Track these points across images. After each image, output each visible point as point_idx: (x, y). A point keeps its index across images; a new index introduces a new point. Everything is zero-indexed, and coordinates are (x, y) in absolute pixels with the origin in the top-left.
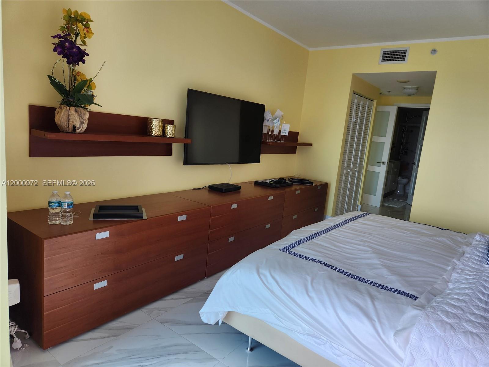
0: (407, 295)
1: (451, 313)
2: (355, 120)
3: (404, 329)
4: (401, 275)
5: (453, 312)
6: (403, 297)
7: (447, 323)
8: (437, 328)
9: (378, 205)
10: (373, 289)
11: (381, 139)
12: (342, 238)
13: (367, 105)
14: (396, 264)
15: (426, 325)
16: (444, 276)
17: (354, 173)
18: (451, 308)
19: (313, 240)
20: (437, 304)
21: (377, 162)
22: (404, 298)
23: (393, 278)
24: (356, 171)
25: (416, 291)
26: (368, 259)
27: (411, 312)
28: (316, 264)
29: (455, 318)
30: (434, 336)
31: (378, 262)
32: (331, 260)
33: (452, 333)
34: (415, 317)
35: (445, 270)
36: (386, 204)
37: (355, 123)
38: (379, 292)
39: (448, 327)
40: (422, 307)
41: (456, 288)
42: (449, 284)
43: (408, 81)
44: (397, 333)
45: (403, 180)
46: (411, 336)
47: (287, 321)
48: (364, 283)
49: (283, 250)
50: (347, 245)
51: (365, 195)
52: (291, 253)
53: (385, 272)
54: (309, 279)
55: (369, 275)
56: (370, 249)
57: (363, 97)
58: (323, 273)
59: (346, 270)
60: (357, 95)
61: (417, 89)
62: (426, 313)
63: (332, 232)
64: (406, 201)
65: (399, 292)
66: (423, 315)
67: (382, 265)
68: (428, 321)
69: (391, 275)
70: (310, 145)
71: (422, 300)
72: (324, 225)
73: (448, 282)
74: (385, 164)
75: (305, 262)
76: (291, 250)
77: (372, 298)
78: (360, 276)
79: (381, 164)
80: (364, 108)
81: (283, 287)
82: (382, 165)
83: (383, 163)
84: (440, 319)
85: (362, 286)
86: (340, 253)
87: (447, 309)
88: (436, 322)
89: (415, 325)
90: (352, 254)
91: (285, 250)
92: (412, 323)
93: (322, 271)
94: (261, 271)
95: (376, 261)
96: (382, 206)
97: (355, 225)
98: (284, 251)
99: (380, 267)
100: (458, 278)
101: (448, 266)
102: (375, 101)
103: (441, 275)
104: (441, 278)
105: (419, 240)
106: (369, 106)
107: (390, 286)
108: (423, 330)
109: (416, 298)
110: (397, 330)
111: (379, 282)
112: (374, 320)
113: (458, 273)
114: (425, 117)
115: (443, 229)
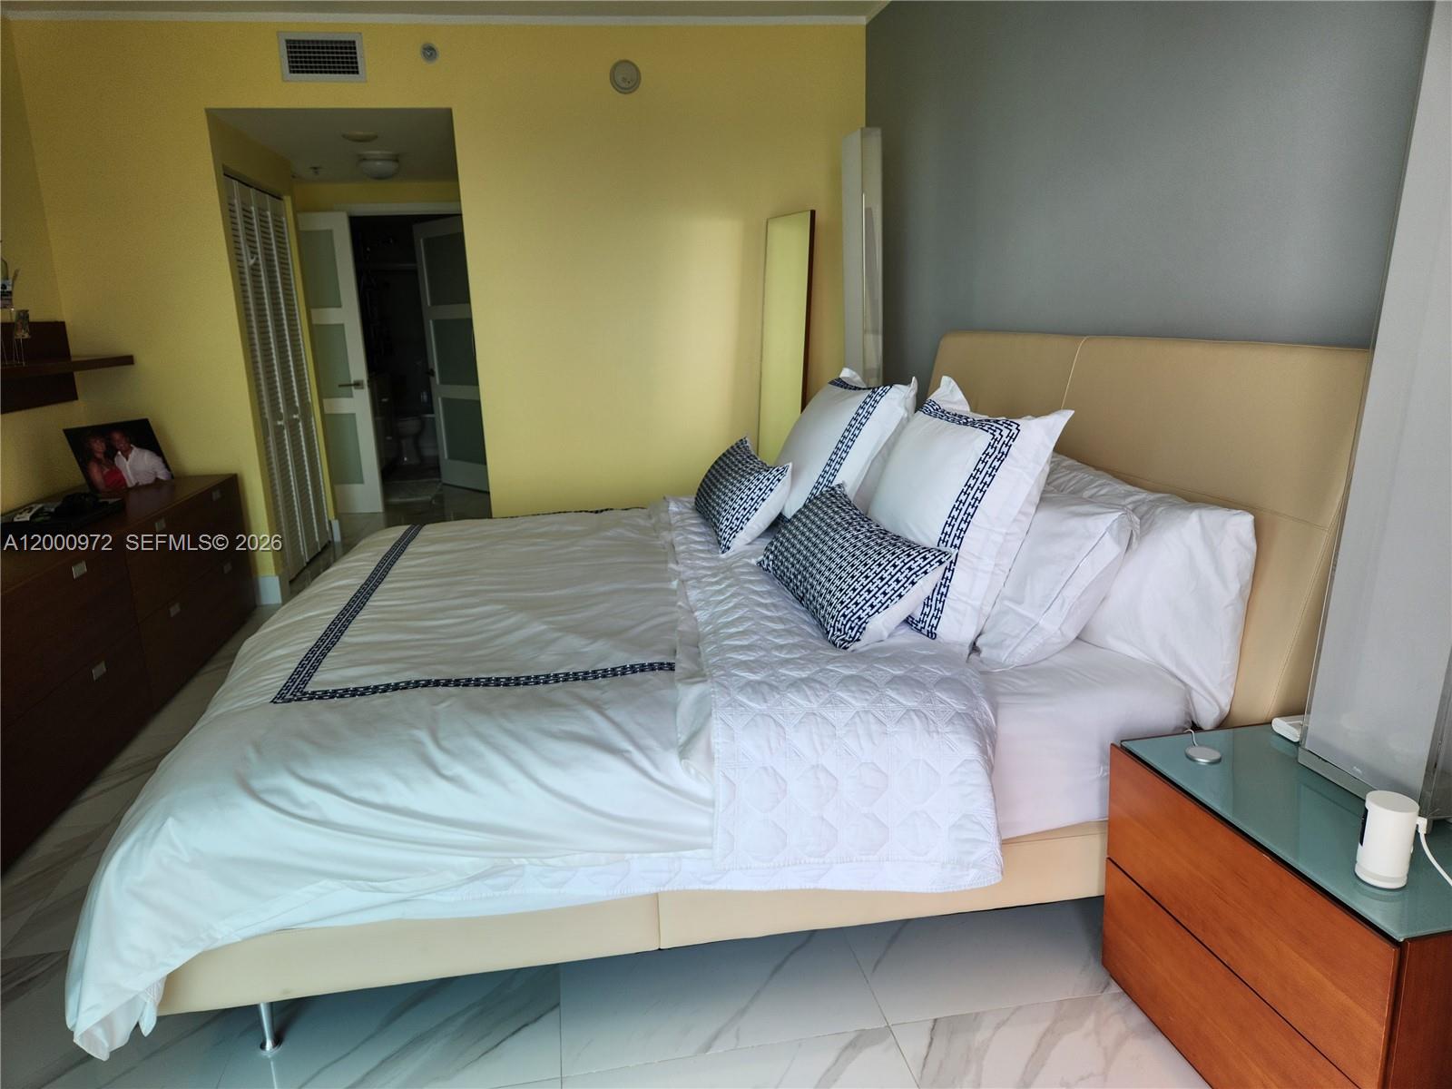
0: (652, 667)
1: (750, 661)
2: (252, 262)
3: (693, 736)
4: (611, 634)
5: (752, 658)
6: (649, 675)
7: (759, 683)
8: (751, 701)
9: (377, 506)
10: (580, 688)
11: (332, 316)
12: (413, 607)
13: (269, 213)
14: (579, 616)
15: (730, 705)
16: (680, 603)
17: (293, 426)
18: (745, 654)
19: (344, 639)
20: (718, 658)
21: (340, 386)
22: (652, 677)
23: (599, 646)
24: (297, 421)
25: (660, 652)
26: (518, 627)
27: (689, 695)
28: (411, 693)
29: (764, 668)
30: (752, 719)
31: (543, 627)
32: (439, 667)
33: (777, 696)
34: (702, 699)
35: (674, 592)
36: (395, 500)
37: (254, 269)
38: (598, 688)
39: (765, 689)
40: (697, 675)
41: (713, 617)
42: (696, 614)
43: (375, 137)
44: (684, 751)
45: (410, 425)
46: (713, 740)
47: (406, 878)
48: (552, 685)
49: (281, 698)
50: (442, 619)
51: (337, 487)
52: (313, 696)
53: (574, 642)
54: (423, 735)
55: (547, 661)
56: (500, 607)
57: (251, 187)
58: (447, 707)
59: (494, 676)
60: (234, 181)
61: (397, 161)
62: (717, 682)
63: (375, 601)
64: (438, 480)
65: (633, 669)
66: (713, 687)
67: (560, 630)
68: (729, 695)
69: (591, 644)
70: (128, 360)
71: (683, 664)
72: (335, 591)
73: (693, 612)
74: (362, 388)
75: (377, 700)
76: (309, 689)
77: (598, 707)
78: (532, 674)
79: (351, 390)
80: (263, 221)
81: (356, 794)
82: (355, 391)
83: (358, 384)
84: (744, 681)
85: (558, 692)
86: (442, 642)
87: (740, 657)
88: (741, 689)
89: (710, 714)
90: (473, 635)
91: (288, 696)
92: (703, 716)
93: (442, 702)
94: (257, 784)
95: (538, 628)
96: (387, 506)
97: (413, 563)
98: (290, 701)
99: (560, 634)
100: (701, 596)
101: (670, 581)
102: (288, 200)
103: (674, 604)
104: (676, 609)
105: (580, 548)
106: (274, 214)
107: (609, 666)
108: (730, 717)
109: (671, 667)
110: (680, 744)
111: (580, 668)
112: (628, 751)
113: (694, 587)
114: (421, 241)
115: (597, 512)
